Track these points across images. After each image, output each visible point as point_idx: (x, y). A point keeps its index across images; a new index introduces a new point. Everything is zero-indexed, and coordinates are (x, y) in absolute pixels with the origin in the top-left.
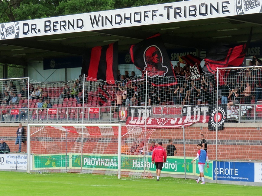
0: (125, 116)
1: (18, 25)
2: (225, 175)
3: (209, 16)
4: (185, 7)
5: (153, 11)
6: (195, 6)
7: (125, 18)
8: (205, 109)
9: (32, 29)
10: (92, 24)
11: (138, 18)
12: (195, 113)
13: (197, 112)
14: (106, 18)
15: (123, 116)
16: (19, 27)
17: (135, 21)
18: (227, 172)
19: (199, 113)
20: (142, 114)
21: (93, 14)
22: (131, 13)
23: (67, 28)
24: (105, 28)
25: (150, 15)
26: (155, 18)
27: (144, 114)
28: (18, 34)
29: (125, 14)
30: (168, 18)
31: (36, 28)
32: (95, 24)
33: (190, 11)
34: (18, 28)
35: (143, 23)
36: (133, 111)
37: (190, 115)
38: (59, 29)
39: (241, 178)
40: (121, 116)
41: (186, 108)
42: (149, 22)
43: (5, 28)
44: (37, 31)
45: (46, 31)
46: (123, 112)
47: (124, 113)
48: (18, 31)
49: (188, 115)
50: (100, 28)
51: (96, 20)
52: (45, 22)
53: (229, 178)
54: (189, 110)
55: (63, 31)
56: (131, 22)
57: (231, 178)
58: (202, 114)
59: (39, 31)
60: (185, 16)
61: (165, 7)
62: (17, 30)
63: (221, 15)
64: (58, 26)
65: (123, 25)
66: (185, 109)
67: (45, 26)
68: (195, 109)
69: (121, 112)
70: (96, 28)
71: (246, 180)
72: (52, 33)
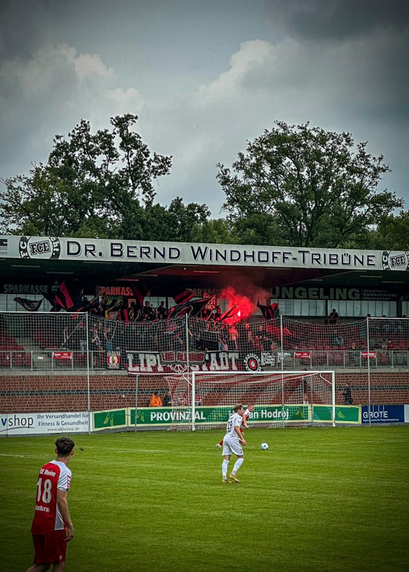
0: (116, 362)
1: (58, 242)
2: (374, 418)
3: (352, 267)
4: (325, 255)
5: (284, 253)
6: (337, 255)
7: (245, 256)
8: (234, 356)
9: (86, 250)
10: (195, 257)
11: (263, 257)
12: (222, 359)
13: (224, 359)
14: (217, 252)
15: (114, 362)
16: (59, 245)
17: (259, 261)
18: (376, 415)
19: (226, 359)
20: (145, 360)
21: (196, 246)
22: (253, 252)
23: (151, 255)
24: (214, 263)
25: (280, 257)
26: (286, 260)
27: (148, 361)
28: (57, 254)
29: (245, 252)
30: (304, 262)
31: (94, 250)
32: (199, 256)
33: (330, 259)
34: (57, 245)
35: (270, 264)
36: (130, 357)
37: (216, 362)
38: (139, 256)
39: (391, 420)
40: (111, 361)
41: (209, 354)
42: (279, 263)
43: (28, 243)
44: (97, 254)
45: (112, 255)
46: (113, 359)
47: (116, 359)
48: (57, 250)
49: (212, 362)
50: (207, 262)
51: (201, 252)
52: (112, 244)
53: (379, 420)
54: (213, 356)
55: (145, 260)
56: (253, 261)
57: (380, 420)
58: (230, 361)
59: (100, 254)
60: (325, 263)
61: (299, 252)
62: (56, 248)
63: (366, 267)
64: (137, 252)
65: (241, 263)
66: (207, 355)
67: (112, 250)
68: (221, 356)
69: (111, 358)
70: (199, 261)
71: (397, 421)
72: (125, 259)
